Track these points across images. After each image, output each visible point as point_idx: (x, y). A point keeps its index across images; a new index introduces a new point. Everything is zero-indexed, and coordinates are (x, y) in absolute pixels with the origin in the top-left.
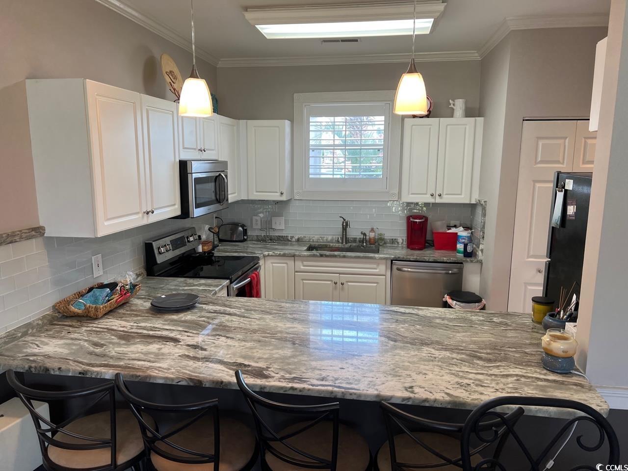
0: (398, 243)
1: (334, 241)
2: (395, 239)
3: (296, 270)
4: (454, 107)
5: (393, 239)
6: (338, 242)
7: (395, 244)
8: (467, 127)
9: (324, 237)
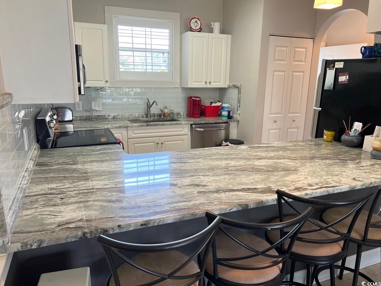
0: (181, 115)
1: (140, 117)
2: (179, 113)
3: (129, 137)
4: (214, 28)
5: (177, 113)
6: (143, 117)
7: (179, 116)
8: (223, 40)
9: (133, 115)
